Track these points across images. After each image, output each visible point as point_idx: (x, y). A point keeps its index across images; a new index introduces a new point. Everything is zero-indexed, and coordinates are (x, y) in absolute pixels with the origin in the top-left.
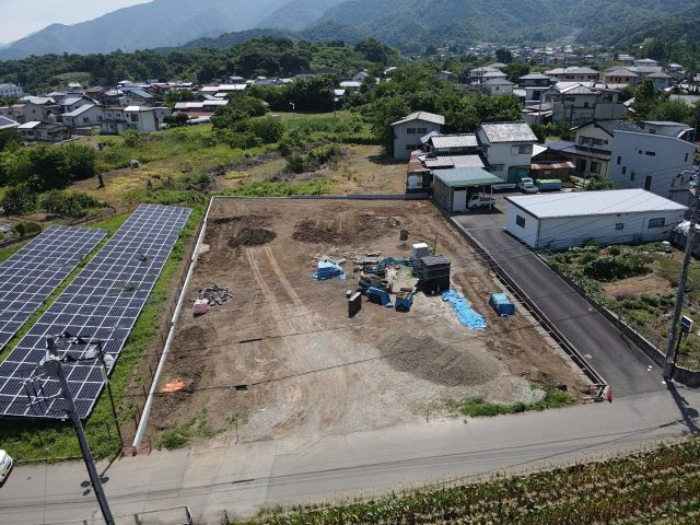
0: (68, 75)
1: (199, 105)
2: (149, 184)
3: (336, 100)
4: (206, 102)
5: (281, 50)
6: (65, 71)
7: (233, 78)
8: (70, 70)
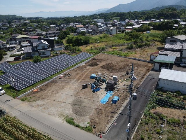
0: (115, 18)
1: (131, 27)
2: (92, 48)
3: (174, 28)
4: (134, 27)
5: (172, 11)
6: (115, 17)
7: (152, 19)
8: (116, 16)
